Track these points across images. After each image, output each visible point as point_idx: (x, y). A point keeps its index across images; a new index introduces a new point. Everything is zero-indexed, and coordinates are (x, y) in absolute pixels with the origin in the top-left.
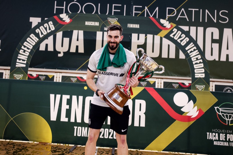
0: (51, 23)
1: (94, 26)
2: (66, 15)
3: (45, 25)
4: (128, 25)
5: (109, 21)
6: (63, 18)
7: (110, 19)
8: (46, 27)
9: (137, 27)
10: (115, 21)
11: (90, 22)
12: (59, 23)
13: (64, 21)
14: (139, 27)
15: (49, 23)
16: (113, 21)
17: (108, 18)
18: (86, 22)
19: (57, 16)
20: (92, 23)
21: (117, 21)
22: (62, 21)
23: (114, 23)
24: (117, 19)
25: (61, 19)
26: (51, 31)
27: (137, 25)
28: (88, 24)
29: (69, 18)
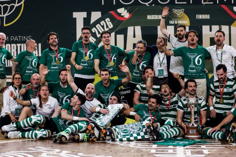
0: (108, 20)
1: (157, 19)
2: (125, 10)
3: (101, 23)
4: (197, 16)
5: (175, 13)
6: (121, 14)
7: (175, 10)
8: (103, 25)
9: (207, 18)
10: (182, 12)
11: (152, 16)
12: (117, 19)
13: (123, 16)
14: (209, 18)
15: (106, 20)
16: (179, 13)
17: (173, 10)
18: (148, 16)
19: (115, 12)
20: (155, 17)
21: (184, 12)
22: (120, 17)
23: (180, 15)
24: (184, 10)
25: (119, 14)
26: (110, 29)
27: (207, 16)
28: (151, 18)
29: (128, 13)
